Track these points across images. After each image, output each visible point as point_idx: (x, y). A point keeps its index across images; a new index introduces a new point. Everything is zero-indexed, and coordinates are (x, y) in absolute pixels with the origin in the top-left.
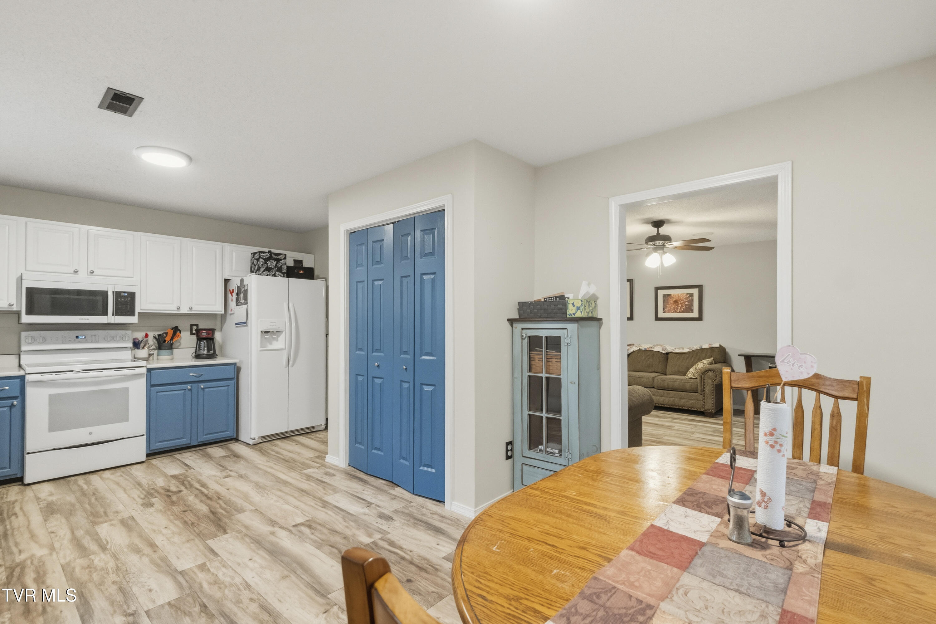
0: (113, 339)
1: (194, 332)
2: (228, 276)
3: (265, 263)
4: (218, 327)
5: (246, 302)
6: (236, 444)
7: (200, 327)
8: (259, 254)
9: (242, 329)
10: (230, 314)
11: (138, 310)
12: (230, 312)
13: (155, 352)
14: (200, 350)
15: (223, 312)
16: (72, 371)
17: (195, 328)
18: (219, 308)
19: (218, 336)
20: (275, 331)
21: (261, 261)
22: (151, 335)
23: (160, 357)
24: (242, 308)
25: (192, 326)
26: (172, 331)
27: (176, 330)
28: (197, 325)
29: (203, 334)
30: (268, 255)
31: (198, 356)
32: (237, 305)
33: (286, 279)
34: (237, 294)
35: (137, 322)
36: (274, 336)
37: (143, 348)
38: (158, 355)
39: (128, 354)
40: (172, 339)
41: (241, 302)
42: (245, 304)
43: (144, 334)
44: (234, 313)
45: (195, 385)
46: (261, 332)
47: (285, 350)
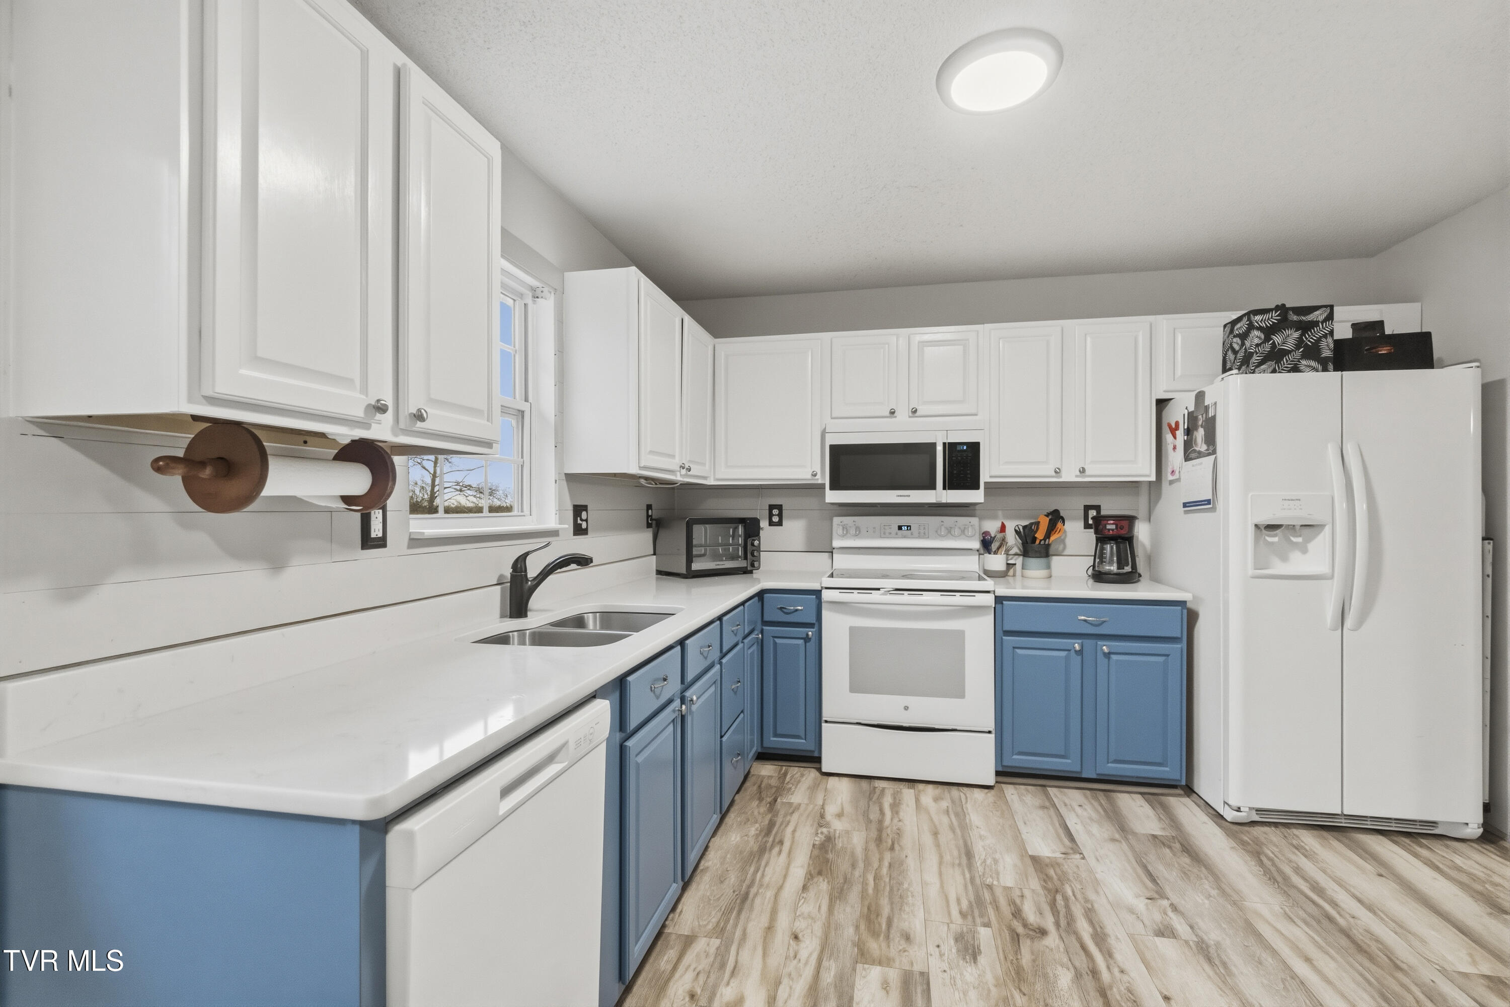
0: (949, 532)
1: (1091, 522)
2: (1165, 391)
3: (1267, 339)
4: (1142, 512)
5: (1211, 448)
6: (1186, 800)
7: (1103, 513)
8: (1249, 319)
9: (1199, 518)
10: (1171, 482)
11: (985, 477)
12: (1170, 478)
13: (1019, 561)
14: (1101, 562)
15: (1153, 478)
16: (878, 589)
17: (1093, 513)
18: (1145, 471)
19: (1142, 532)
20: (1298, 523)
21: (1256, 336)
22: (1011, 526)
23: (1028, 573)
24: (1201, 464)
25: (1087, 508)
26: (1048, 519)
27: (1056, 518)
28: (1098, 508)
29: (1109, 527)
30: (1274, 317)
31: (1099, 577)
32: (1187, 458)
33: (1333, 377)
34: (1188, 432)
35: (982, 501)
36: (1294, 539)
37: (995, 553)
38: (1023, 568)
39: (971, 563)
40: (1048, 535)
41: (1197, 449)
42: (1209, 454)
43: (999, 525)
44: (1178, 480)
45: (1089, 643)
46: (1256, 526)
47: (1332, 577)
